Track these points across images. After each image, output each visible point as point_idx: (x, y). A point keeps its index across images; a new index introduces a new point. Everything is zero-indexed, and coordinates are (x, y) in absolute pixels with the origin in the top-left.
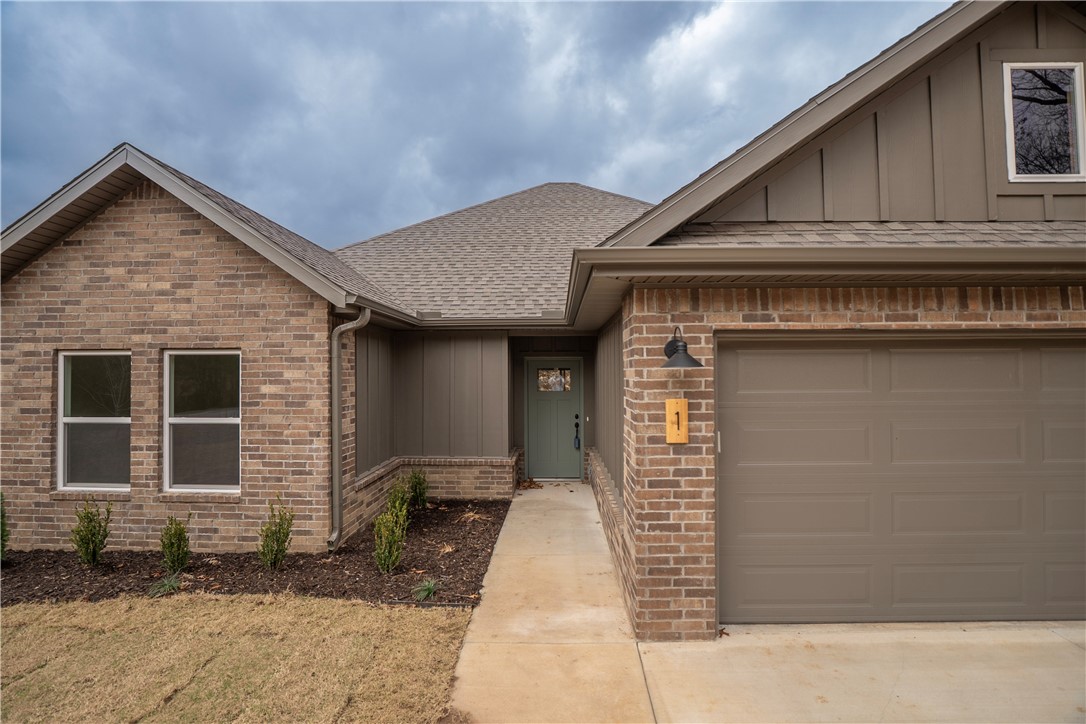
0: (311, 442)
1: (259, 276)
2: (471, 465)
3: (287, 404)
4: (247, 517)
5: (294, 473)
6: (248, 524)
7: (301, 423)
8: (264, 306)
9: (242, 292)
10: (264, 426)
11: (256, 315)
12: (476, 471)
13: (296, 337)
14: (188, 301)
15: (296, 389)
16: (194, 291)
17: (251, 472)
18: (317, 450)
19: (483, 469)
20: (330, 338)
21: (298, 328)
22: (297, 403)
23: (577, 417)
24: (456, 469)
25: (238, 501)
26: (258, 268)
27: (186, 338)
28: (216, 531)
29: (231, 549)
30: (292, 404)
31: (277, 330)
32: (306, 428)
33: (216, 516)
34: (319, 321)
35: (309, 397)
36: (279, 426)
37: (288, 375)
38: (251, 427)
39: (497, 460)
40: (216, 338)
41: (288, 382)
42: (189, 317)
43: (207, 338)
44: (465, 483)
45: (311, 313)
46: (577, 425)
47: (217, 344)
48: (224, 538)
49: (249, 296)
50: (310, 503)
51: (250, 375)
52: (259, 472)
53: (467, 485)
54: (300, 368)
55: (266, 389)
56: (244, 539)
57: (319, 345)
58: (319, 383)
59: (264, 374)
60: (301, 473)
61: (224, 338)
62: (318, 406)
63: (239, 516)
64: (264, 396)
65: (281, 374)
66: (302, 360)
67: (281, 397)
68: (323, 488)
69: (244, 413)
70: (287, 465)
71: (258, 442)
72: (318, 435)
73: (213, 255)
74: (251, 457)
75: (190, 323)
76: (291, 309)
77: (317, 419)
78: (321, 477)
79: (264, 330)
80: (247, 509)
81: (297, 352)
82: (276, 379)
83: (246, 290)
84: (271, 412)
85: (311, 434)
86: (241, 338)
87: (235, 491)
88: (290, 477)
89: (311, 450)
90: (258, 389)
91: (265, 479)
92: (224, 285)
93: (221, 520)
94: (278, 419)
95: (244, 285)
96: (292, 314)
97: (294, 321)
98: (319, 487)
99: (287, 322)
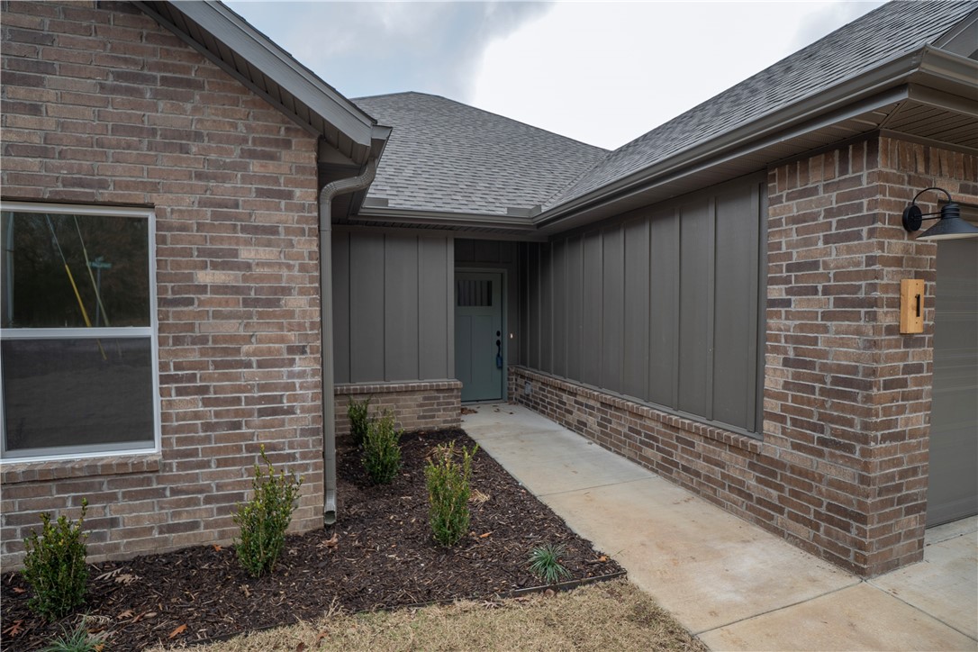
0: (292, 362)
1: (189, 84)
2: (413, 391)
3: (246, 303)
4: (174, 492)
5: (262, 413)
6: (178, 504)
7: (274, 332)
8: (198, 136)
9: (155, 108)
10: (203, 340)
11: (184, 149)
12: (419, 398)
13: (260, 193)
14: (34, 109)
15: (262, 278)
16: (50, 94)
17: (180, 417)
18: (302, 374)
20: (318, 199)
21: (264, 179)
22: (268, 300)
23: (498, 334)
25: (154, 468)
26: (187, 71)
27: (33, 179)
28: (113, 523)
29: (146, 549)
30: (256, 302)
31: (224, 179)
32: (282, 340)
33: (112, 497)
34: (301, 169)
35: (286, 291)
36: (232, 339)
37: (246, 254)
38: (177, 341)
40: (102, 185)
41: (248, 266)
42: (37, 140)
43: (81, 183)
44: (406, 413)
45: (285, 155)
46: (498, 343)
47: (105, 195)
48: (131, 533)
49: (164, 115)
50: (292, 457)
51: (173, 252)
52: (196, 415)
53: (408, 415)
54: (269, 244)
55: (205, 277)
56: (172, 529)
57: (302, 208)
58: (303, 268)
59: (201, 252)
60: (274, 412)
61: (117, 185)
62: (303, 305)
63: (159, 493)
64: (202, 289)
65: (235, 253)
66: (273, 230)
67: (236, 290)
68: (314, 432)
69: (163, 317)
70: (249, 401)
71: (193, 366)
72: (302, 351)
73: (88, 31)
74: (180, 392)
75: (42, 152)
76: (250, 145)
77: (301, 326)
78: (309, 416)
79: (199, 176)
80: (178, 478)
81: (263, 217)
82: (225, 260)
83: (161, 104)
84: (217, 315)
85: (291, 350)
86: (154, 188)
87: (151, 451)
88: (255, 419)
89: (291, 375)
90: (190, 277)
91: (208, 427)
92: (114, 90)
93: (122, 503)
94: (231, 327)
95: (156, 94)
96: (252, 155)
97: (255, 167)
98: (304, 432)
99: (245, 167)
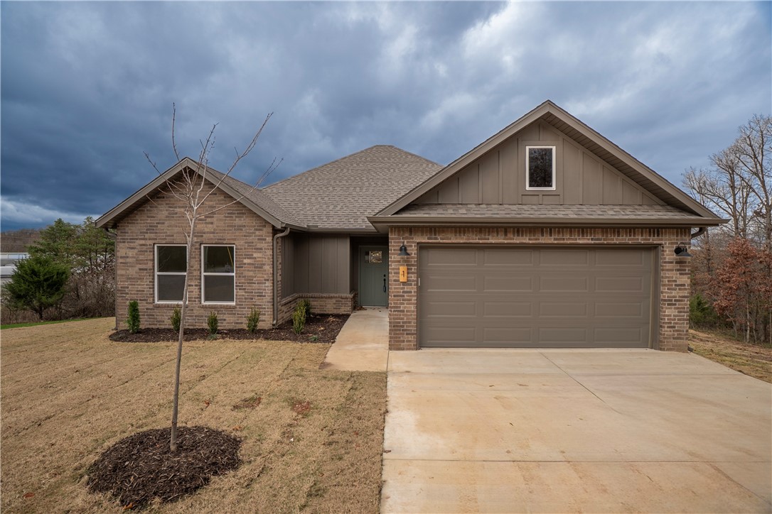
0: (265, 283)
1: (243, 213)
2: (331, 298)
3: (255, 268)
4: (238, 314)
5: (258, 296)
6: (238, 317)
7: (261, 275)
8: (245, 226)
9: (235, 220)
10: (245, 277)
11: (242, 230)
12: (334, 300)
13: (258, 239)
14: (212, 223)
15: (259, 261)
16: (215, 219)
17: (240, 296)
18: (268, 287)
19: (337, 299)
20: (273, 240)
21: (259, 236)
22: (259, 267)
23: (385, 276)
24: (324, 299)
25: (234, 308)
26: (242, 210)
27: (211, 239)
28: (225, 320)
29: (231, 328)
30: (257, 267)
31: (250, 236)
32: (263, 277)
33: (225, 314)
34: (268, 233)
35: (264, 264)
36: (251, 276)
37: (255, 255)
38: (240, 277)
39: (344, 295)
40: (224, 240)
41: (255, 258)
42: (212, 230)
43: (221, 240)
44: (329, 306)
45: (264, 229)
46: (385, 280)
47: (225, 242)
48: (229, 323)
49: (238, 222)
50: (265, 308)
51: (239, 255)
52: (243, 295)
53: (330, 307)
54: (260, 252)
55: (246, 261)
56: (237, 323)
57: (268, 243)
58: (268, 259)
59: (245, 255)
60: (261, 296)
61: (228, 239)
62: (268, 268)
63: (235, 314)
64: (245, 264)
65: (252, 255)
66: (261, 249)
67: (253, 264)
68: (270, 302)
69: (236, 271)
70: (255, 293)
71: (243, 283)
72: (268, 280)
73: (222, 204)
74: (240, 289)
75: (213, 233)
76: (256, 228)
77: (268, 274)
78: (269, 298)
79: (245, 236)
80: (238, 311)
81: (259, 246)
82: (250, 257)
83: (237, 219)
84: (248, 271)
85: (265, 280)
86: (235, 239)
87: (233, 304)
88: (256, 298)
89: (265, 286)
90: (242, 261)
91: (245, 299)
92: (227, 217)
93: (227, 315)
94: (251, 274)
95: (236, 217)
96: (257, 230)
97: (257, 233)
98: (268, 302)
99: (255, 233)
